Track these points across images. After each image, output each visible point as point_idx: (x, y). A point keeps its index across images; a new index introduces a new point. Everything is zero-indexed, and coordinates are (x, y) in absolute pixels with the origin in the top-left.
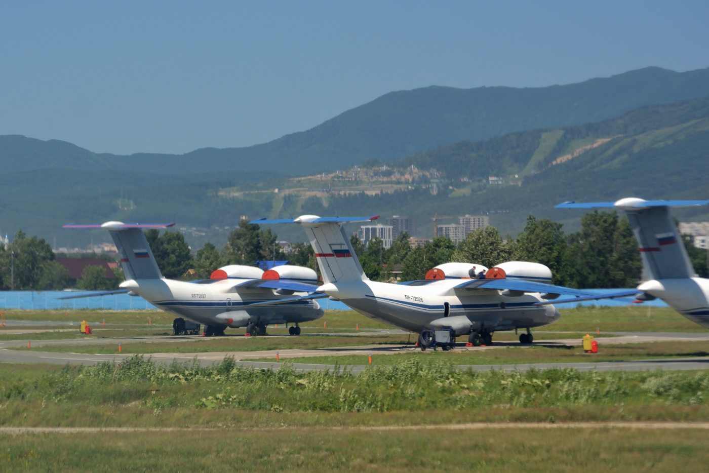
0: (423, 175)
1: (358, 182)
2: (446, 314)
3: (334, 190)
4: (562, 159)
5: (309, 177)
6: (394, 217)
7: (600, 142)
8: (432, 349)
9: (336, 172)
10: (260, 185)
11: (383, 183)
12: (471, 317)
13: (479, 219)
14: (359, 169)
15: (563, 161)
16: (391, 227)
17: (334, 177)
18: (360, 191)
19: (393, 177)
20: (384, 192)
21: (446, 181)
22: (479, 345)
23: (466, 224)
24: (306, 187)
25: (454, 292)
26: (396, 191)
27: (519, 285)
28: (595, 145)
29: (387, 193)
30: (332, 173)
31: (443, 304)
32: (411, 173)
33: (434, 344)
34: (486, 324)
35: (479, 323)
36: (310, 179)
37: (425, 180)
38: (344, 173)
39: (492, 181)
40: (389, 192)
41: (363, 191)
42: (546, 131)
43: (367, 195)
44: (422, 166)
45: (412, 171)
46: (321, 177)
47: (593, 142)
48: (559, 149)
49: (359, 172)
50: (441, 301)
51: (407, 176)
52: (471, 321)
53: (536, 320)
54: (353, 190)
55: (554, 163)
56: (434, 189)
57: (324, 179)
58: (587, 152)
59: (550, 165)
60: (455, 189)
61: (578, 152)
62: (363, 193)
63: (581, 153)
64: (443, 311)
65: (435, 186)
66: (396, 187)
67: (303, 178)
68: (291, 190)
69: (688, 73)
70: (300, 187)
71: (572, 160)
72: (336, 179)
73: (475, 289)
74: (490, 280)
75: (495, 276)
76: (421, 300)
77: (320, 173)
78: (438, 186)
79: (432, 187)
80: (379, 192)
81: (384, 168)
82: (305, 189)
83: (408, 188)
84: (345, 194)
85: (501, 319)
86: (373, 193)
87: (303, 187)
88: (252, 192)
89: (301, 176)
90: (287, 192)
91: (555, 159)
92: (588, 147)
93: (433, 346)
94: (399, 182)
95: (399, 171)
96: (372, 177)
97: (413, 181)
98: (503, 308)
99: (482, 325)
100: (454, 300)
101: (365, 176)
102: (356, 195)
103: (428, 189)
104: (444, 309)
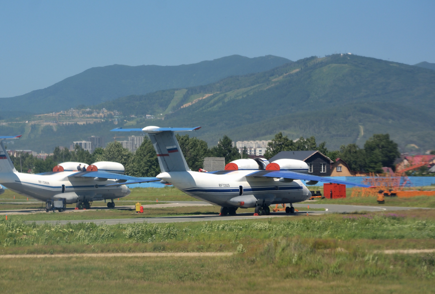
0: (110, 114)
1: (73, 117)
2: (63, 191)
3: (60, 122)
4: (186, 105)
5: (46, 114)
6: (92, 136)
7: (207, 96)
8: (52, 211)
9: (60, 111)
10: (18, 119)
11: (88, 118)
12: (77, 193)
13: (139, 138)
14: (74, 110)
15: (187, 106)
16: (90, 142)
17: (60, 114)
18: (74, 122)
19: (93, 114)
20: (88, 123)
21: (123, 117)
22: (82, 209)
23: (132, 141)
24: (44, 120)
25: (68, 179)
26: (95, 122)
27: (104, 174)
28: (204, 98)
29: (90, 124)
30: (58, 112)
31: (61, 186)
32: (103, 113)
33: (53, 208)
34: (87, 197)
35: (82, 197)
36: (46, 115)
37: (111, 116)
38: (65, 112)
39: (148, 117)
40: (91, 123)
41: (76, 122)
42: (177, 90)
43: (79, 125)
44: (109, 109)
45: (104, 112)
46: (53, 114)
47: (204, 96)
48: (185, 99)
49: (74, 111)
50: (60, 184)
51: (101, 114)
52: (78, 195)
53: (117, 195)
54: (70, 122)
55: (182, 107)
56: (116, 121)
57: (54, 115)
58: (200, 101)
59: (179, 108)
60: (128, 121)
61: (195, 101)
62: (76, 123)
63: (196, 102)
64: (61, 189)
65: (116, 119)
66: (95, 120)
67: (42, 115)
68: (36, 121)
69: (255, 59)
70: (40, 120)
71: (192, 106)
72: (61, 116)
73: (80, 177)
74: (89, 172)
75: (92, 170)
76: (48, 183)
77: (52, 112)
78: (118, 120)
79: (115, 120)
80: (85, 123)
81: (88, 110)
82: (43, 121)
83: (101, 121)
84: (66, 124)
85: (96, 194)
86: (82, 123)
87: (42, 120)
88: (13, 122)
89: (41, 114)
90: (33, 123)
91: (182, 105)
92: (201, 99)
93: (53, 210)
94: (96, 118)
95: (96, 111)
96: (81, 114)
97: (104, 117)
98: (97, 188)
99: (84, 198)
100: (68, 183)
101: (77, 114)
102: (72, 124)
103: (112, 121)
104: (62, 189)
